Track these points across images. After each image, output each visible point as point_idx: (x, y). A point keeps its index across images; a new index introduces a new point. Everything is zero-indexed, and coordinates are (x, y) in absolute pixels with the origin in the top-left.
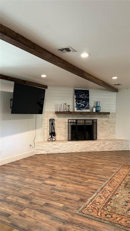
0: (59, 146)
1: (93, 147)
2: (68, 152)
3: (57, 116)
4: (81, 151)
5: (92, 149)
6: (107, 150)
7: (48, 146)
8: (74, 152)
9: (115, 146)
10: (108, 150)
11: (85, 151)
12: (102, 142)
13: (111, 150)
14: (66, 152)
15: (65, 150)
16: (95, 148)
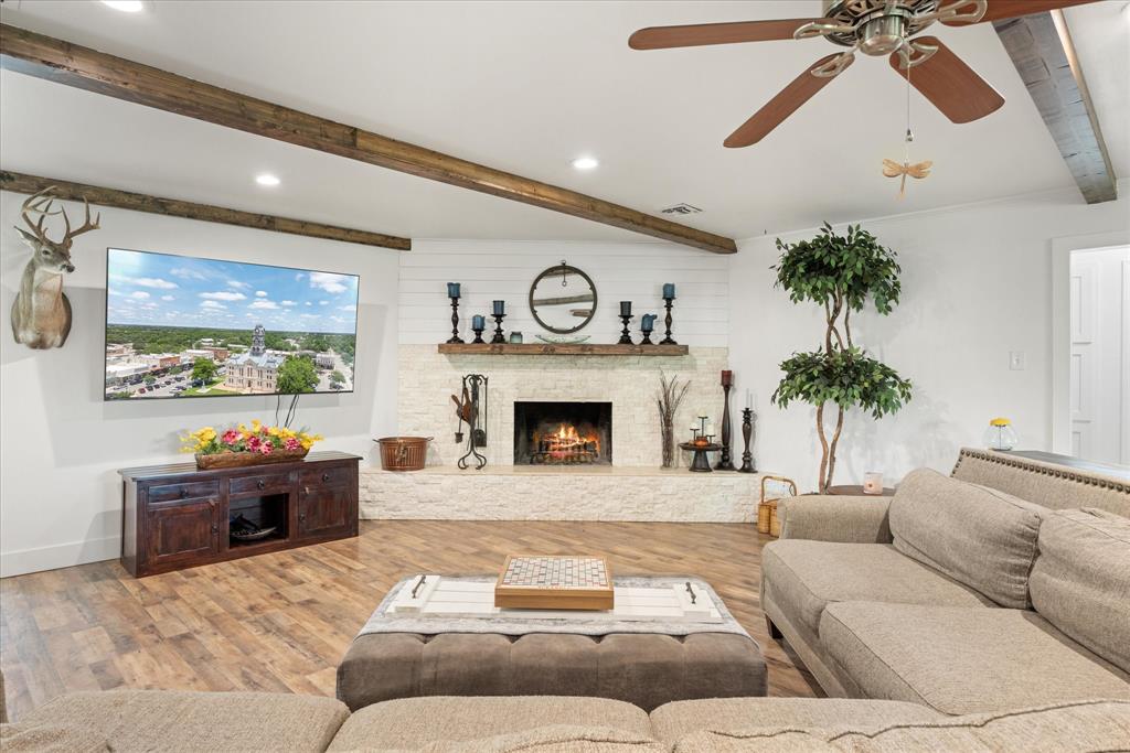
0: (442, 490)
1: (598, 502)
2: (481, 519)
3: (449, 364)
4: (543, 516)
5: (592, 511)
6: (666, 517)
7: (394, 486)
8: (507, 518)
9: (709, 499)
10: (675, 519)
11: (562, 516)
12: (644, 480)
13: (690, 519)
14: (473, 518)
15: (467, 510)
16: (608, 505)
